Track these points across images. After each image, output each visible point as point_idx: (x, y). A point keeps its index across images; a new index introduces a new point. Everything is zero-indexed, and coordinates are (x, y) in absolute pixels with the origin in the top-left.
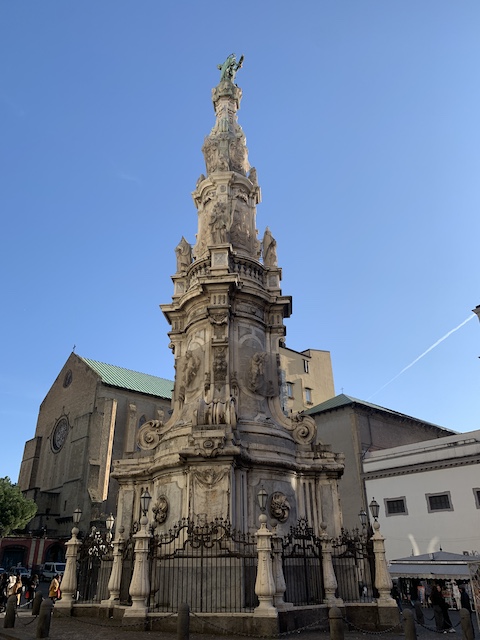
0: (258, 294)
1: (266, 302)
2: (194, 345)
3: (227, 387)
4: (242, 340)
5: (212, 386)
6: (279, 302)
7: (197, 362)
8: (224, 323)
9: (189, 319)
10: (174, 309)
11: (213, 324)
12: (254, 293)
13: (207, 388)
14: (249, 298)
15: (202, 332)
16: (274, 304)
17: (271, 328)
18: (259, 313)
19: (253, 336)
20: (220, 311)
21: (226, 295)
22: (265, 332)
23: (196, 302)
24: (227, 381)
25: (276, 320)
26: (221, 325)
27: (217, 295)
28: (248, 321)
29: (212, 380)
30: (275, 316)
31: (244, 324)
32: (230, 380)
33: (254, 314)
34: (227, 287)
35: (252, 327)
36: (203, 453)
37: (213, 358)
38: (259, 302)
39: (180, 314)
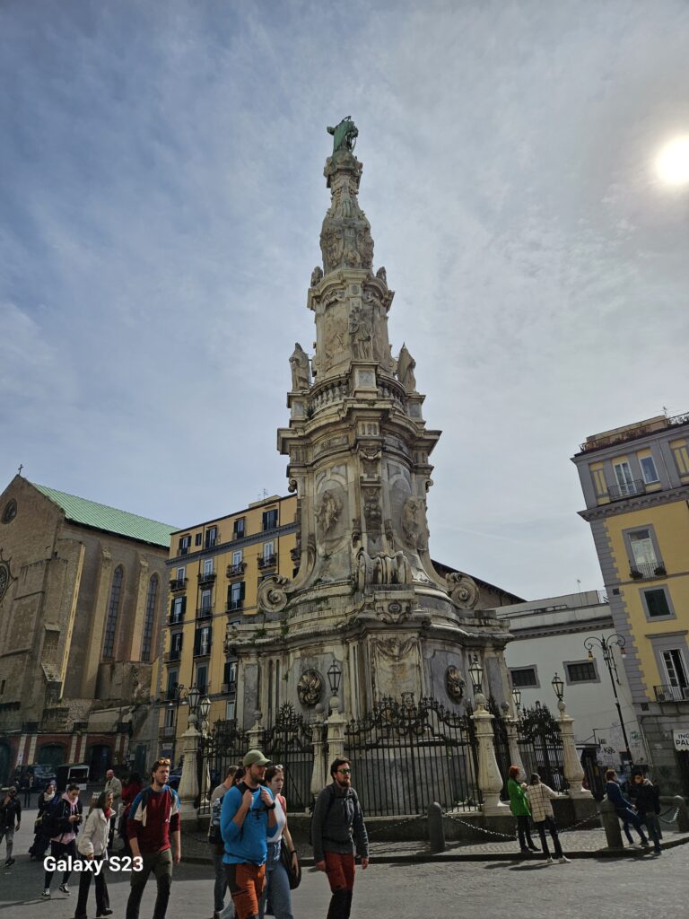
0: (408, 426)
1: (412, 436)
2: (331, 483)
3: (384, 537)
4: (392, 481)
5: (364, 536)
6: (427, 437)
8: (377, 459)
9: (318, 450)
10: (296, 436)
11: (362, 459)
12: (404, 424)
13: (357, 538)
14: (397, 430)
15: (343, 468)
16: (421, 439)
17: (416, 467)
18: (405, 449)
19: (402, 476)
20: (372, 444)
21: (377, 424)
22: (411, 472)
23: (331, 429)
24: (383, 531)
25: (420, 458)
26: (372, 461)
27: (366, 423)
28: (396, 458)
29: (364, 528)
30: (420, 453)
31: (393, 462)
32: (386, 529)
33: (401, 449)
34: (378, 414)
35: (400, 466)
36: (388, 618)
37: (362, 501)
38: (406, 435)
39: (301, 443)
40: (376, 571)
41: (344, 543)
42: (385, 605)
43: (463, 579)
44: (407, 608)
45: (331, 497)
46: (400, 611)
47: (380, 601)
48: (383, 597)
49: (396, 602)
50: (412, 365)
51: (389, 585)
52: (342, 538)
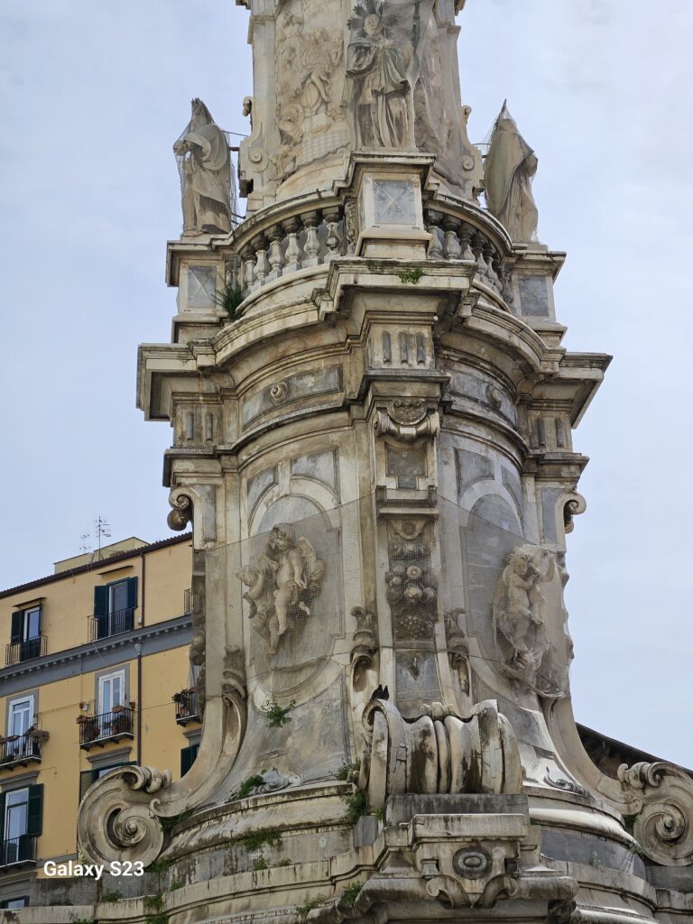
0: (516, 341)
1: (528, 370)
2: (290, 505)
3: (443, 660)
4: (469, 501)
5: (387, 657)
6: (568, 373)
7: (313, 566)
8: (428, 436)
9: (253, 407)
10: (191, 366)
11: (383, 435)
12: (502, 334)
13: (365, 661)
14: (483, 351)
15: (325, 463)
16: (551, 379)
17: (539, 460)
18: (507, 407)
19: (496, 486)
20: (410, 391)
21: (426, 332)
22: (522, 473)
23: (292, 346)
24: (441, 641)
25: (550, 433)
26: (411, 441)
27: (395, 330)
28: (482, 432)
29: (385, 634)
30: (549, 420)
31: (473, 443)
32: (449, 636)
33: (494, 406)
34: (430, 306)
35: (493, 455)
36: (453, 891)
37: (383, 557)
38: (509, 366)
39: (207, 386)
40: (420, 757)
41: (329, 676)
42: (446, 852)
43: (668, 780)
44: (507, 862)
45: (292, 545)
46: (488, 870)
47: (431, 841)
48: (437, 829)
49: (476, 844)
50: (527, 167)
51: (456, 797)
52: (322, 662)
